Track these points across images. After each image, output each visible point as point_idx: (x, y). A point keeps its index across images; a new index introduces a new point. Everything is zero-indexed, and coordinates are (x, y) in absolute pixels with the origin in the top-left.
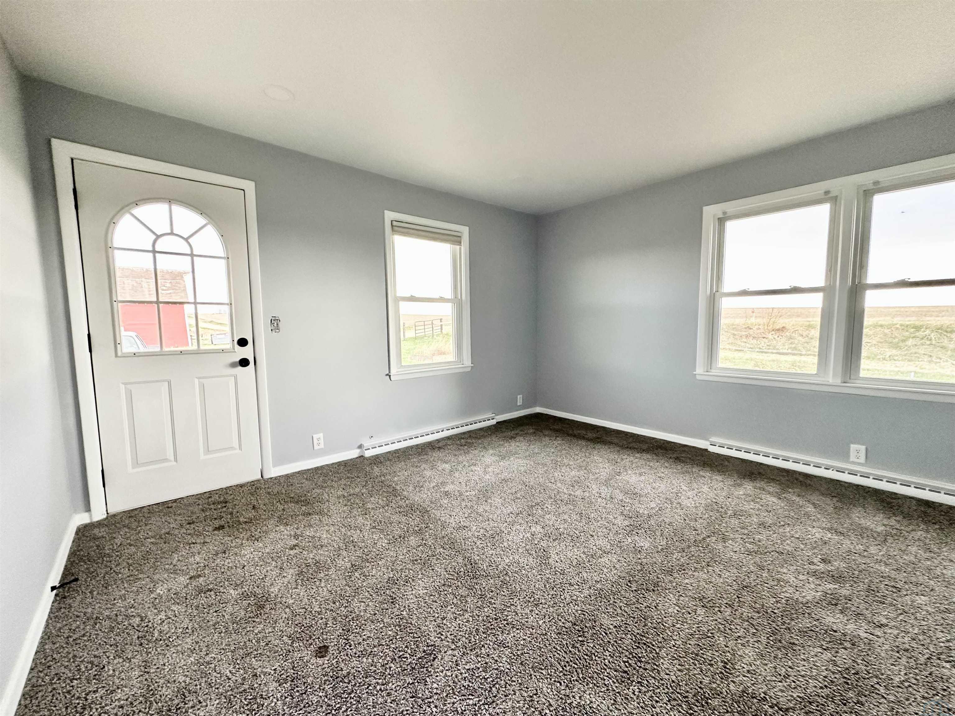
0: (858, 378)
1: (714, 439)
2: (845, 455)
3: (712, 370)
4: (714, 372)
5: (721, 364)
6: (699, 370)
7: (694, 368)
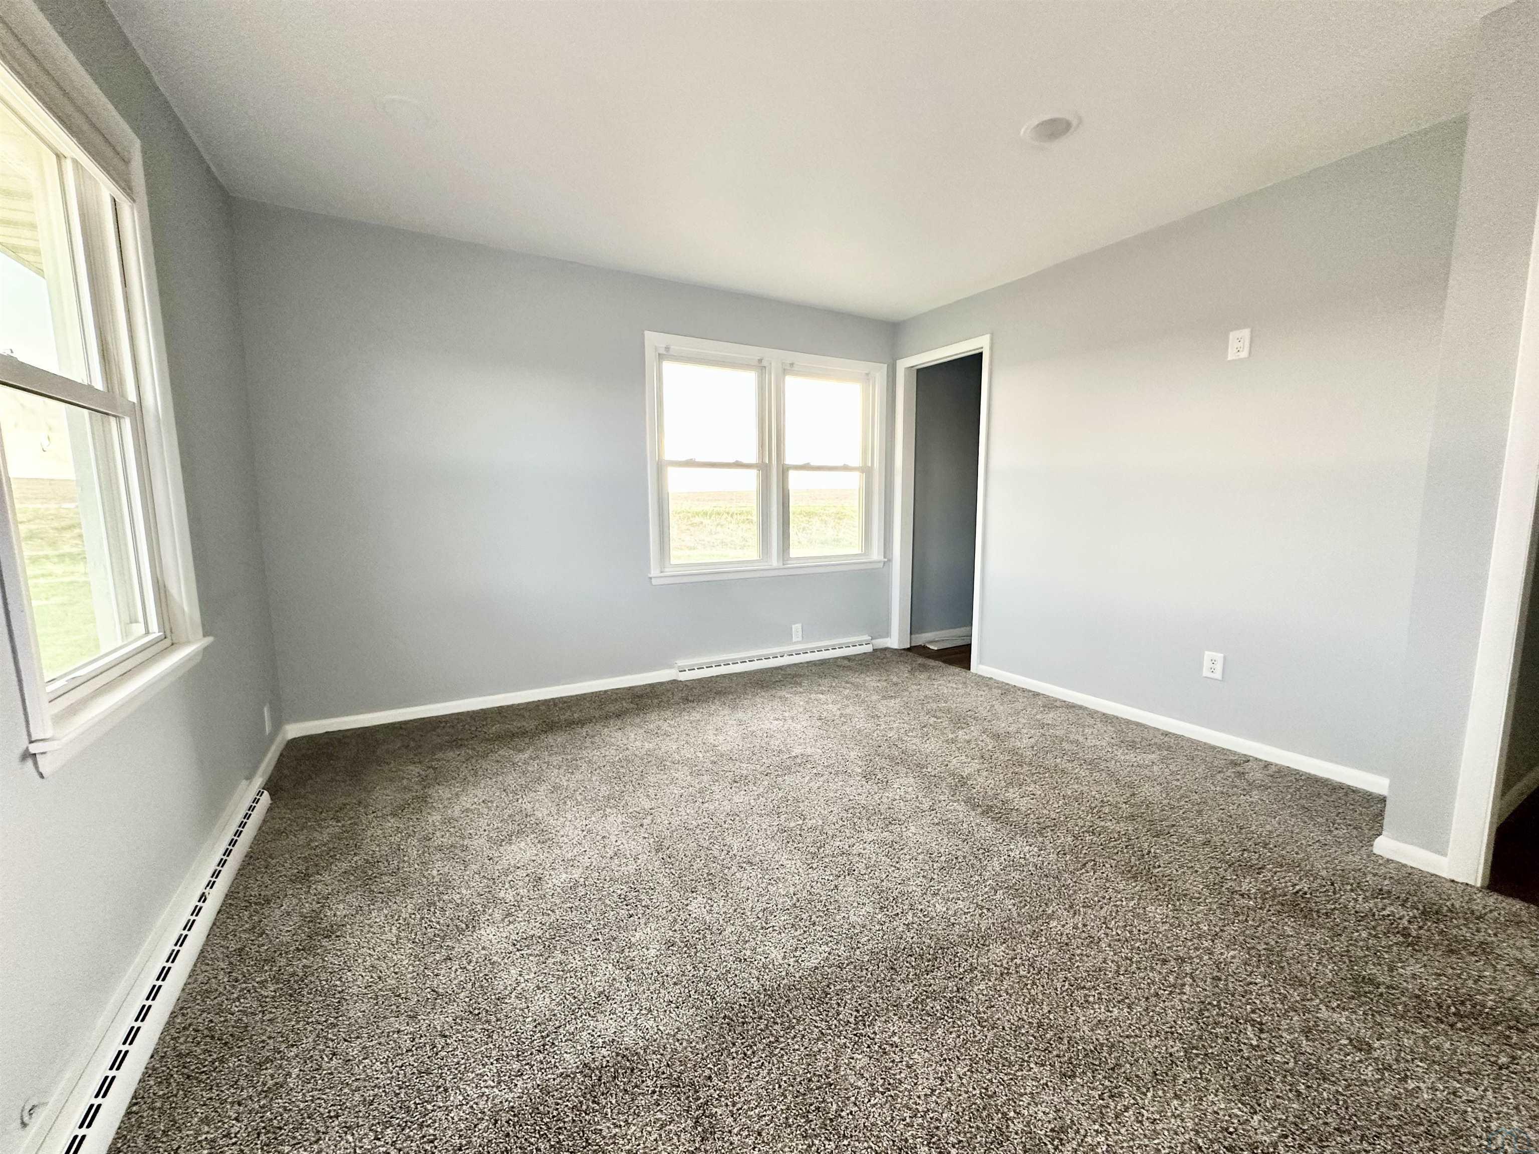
0: (790, 559)
1: (681, 663)
2: (787, 636)
3: (666, 570)
4: (669, 571)
5: (674, 561)
6: (654, 572)
7: (649, 568)
